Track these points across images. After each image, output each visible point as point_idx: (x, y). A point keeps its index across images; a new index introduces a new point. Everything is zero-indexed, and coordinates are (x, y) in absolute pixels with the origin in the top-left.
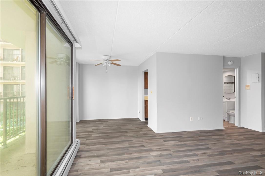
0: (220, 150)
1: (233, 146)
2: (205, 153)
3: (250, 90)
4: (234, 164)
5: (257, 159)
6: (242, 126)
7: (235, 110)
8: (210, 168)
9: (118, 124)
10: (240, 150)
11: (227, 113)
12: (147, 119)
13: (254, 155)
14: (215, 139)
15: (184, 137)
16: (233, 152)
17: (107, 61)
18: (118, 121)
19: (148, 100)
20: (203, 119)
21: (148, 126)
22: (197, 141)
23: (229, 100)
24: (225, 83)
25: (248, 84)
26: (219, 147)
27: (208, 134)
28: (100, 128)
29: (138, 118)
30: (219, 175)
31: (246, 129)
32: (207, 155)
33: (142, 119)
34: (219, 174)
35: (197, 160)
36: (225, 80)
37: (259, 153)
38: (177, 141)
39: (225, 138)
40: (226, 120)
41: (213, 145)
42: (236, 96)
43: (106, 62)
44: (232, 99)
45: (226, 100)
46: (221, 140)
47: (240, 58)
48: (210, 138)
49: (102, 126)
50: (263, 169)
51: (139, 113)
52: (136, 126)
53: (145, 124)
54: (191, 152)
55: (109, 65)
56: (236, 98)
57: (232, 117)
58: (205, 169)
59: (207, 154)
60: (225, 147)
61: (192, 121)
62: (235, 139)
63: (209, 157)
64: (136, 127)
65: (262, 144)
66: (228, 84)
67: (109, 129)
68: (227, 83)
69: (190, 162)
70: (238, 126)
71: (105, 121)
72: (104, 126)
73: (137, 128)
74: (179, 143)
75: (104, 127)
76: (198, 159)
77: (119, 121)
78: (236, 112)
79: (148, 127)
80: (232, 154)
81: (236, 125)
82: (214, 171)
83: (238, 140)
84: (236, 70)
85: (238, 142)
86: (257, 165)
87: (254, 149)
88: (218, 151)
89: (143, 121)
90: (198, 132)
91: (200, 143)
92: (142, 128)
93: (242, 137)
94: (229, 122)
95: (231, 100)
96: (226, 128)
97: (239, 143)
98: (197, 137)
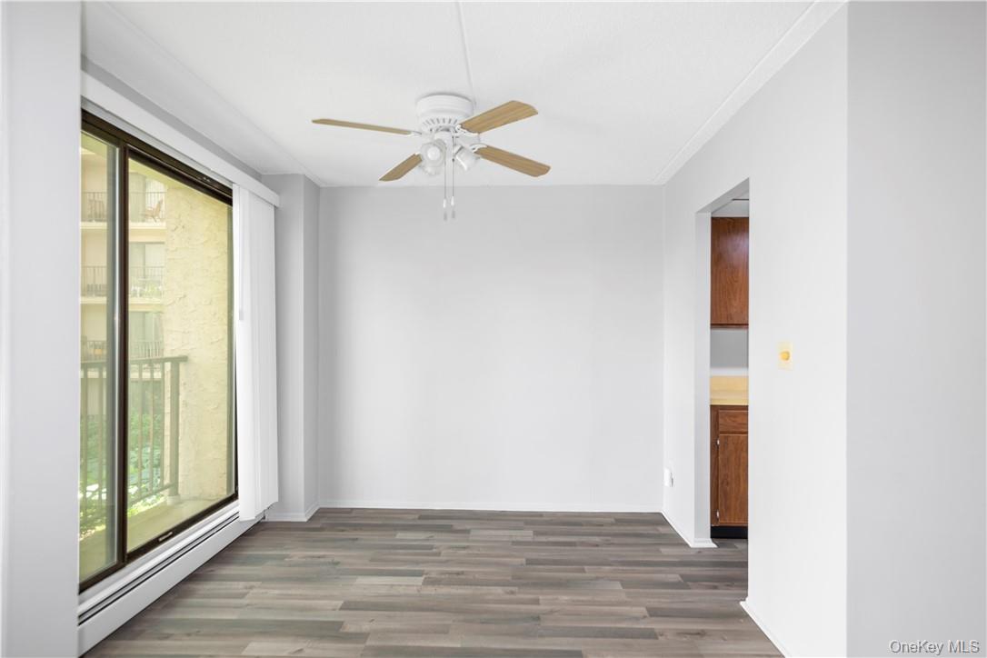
9: (530, 562)
12: (730, 530)
17: (445, 136)
18: (527, 534)
19: (746, 408)
21: (742, 603)
28: (401, 591)
29: (658, 520)
33: (693, 530)
43: (440, 145)
49: (419, 574)
51: (667, 483)
52: (654, 603)
53: (711, 579)
55: (465, 162)
64: (654, 613)
67: (458, 611)
71: (449, 529)
72: (434, 570)
73: (657, 625)
75: (430, 582)
77: (537, 533)
79: (743, 615)
89: (700, 551)
92: (701, 634)
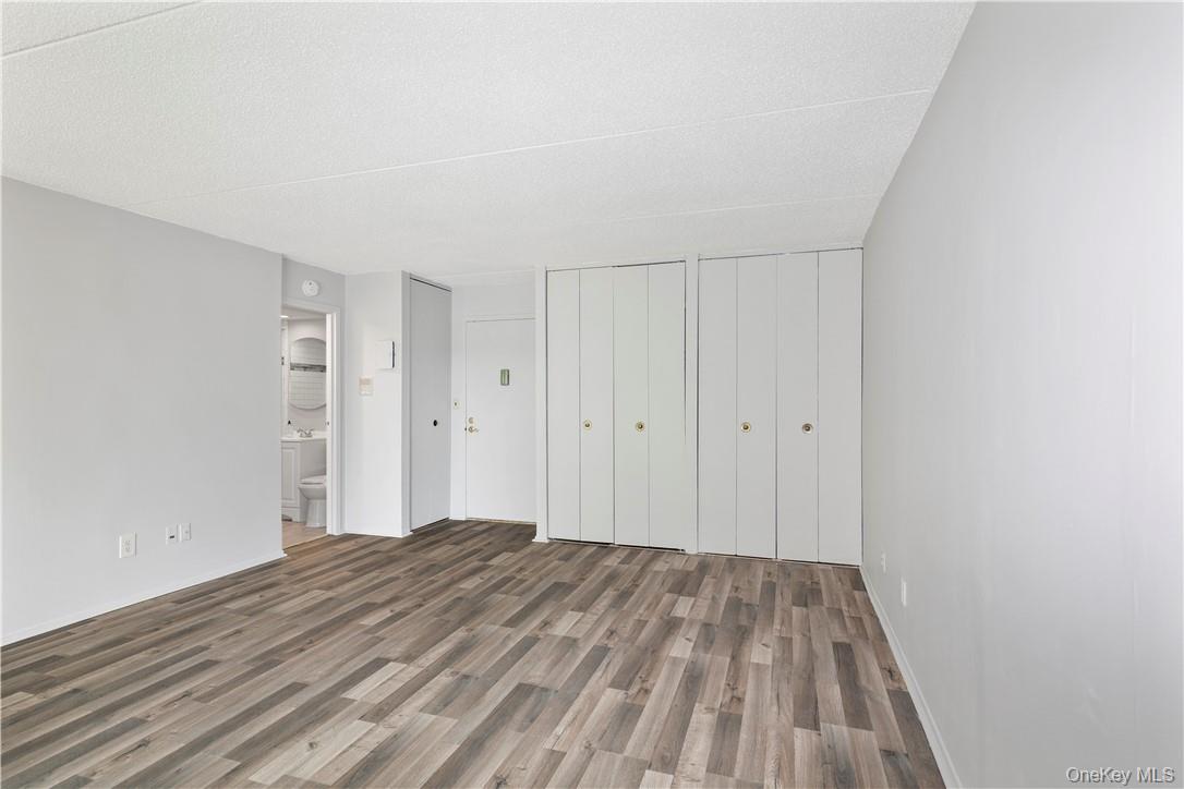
0: (258, 653)
1: (310, 615)
2: (187, 694)
3: (371, 395)
4: (303, 686)
5: (378, 637)
6: (350, 528)
7: (325, 474)
8: (201, 753)
10: (333, 622)
11: (301, 490)
13: (372, 624)
14: (240, 612)
15: (71, 654)
16: (308, 641)
20: (189, 532)
22: (149, 651)
23: (309, 435)
24: (293, 367)
25: (365, 376)
26: (255, 641)
27: (213, 597)
30: (239, 763)
31: (359, 540)
32: (196, 699)
34: (238, 760)
35: (140, 746)
36: (294, 354)
37: (386, 613)
38: (20, 694)
39: (284, 594)
40: (296, 517)
41: (231, 639)
42: (329, 419)
44: (316, 432)
45: (296, 437)
46: (266, 608)
47: (344, 276)
48: (222, 614)
50: (391, 664)
54: (106, 721)
56: (329, 427)
57: (317, 503)
58: (178, 771)
59: (195, 695)
60: (283, 631)
61: (132, 552)
62: (319, 588)
63: (204, 705)
65: (397, 578)
66: (309, 373)
68: (305, 368)
69: (95, 778)
70: (336, 534)
74: (35, 700)
76: (143, 740)
78: (330, 482)
80: (302, 650)
81: (329, 532)
82: (218, 757)
83: (329, 587)
84: (328, 317)
85: (331, 594)
86: (376, 656)
87: (374, 604)
88: (247, 663)
90: (166, 602)
91: (166, 653)
93: (345, 572)
94: (305, 523)
95: (317, 435)
96: (294, 550)
97: (330, 599)
98: (157, 629)
